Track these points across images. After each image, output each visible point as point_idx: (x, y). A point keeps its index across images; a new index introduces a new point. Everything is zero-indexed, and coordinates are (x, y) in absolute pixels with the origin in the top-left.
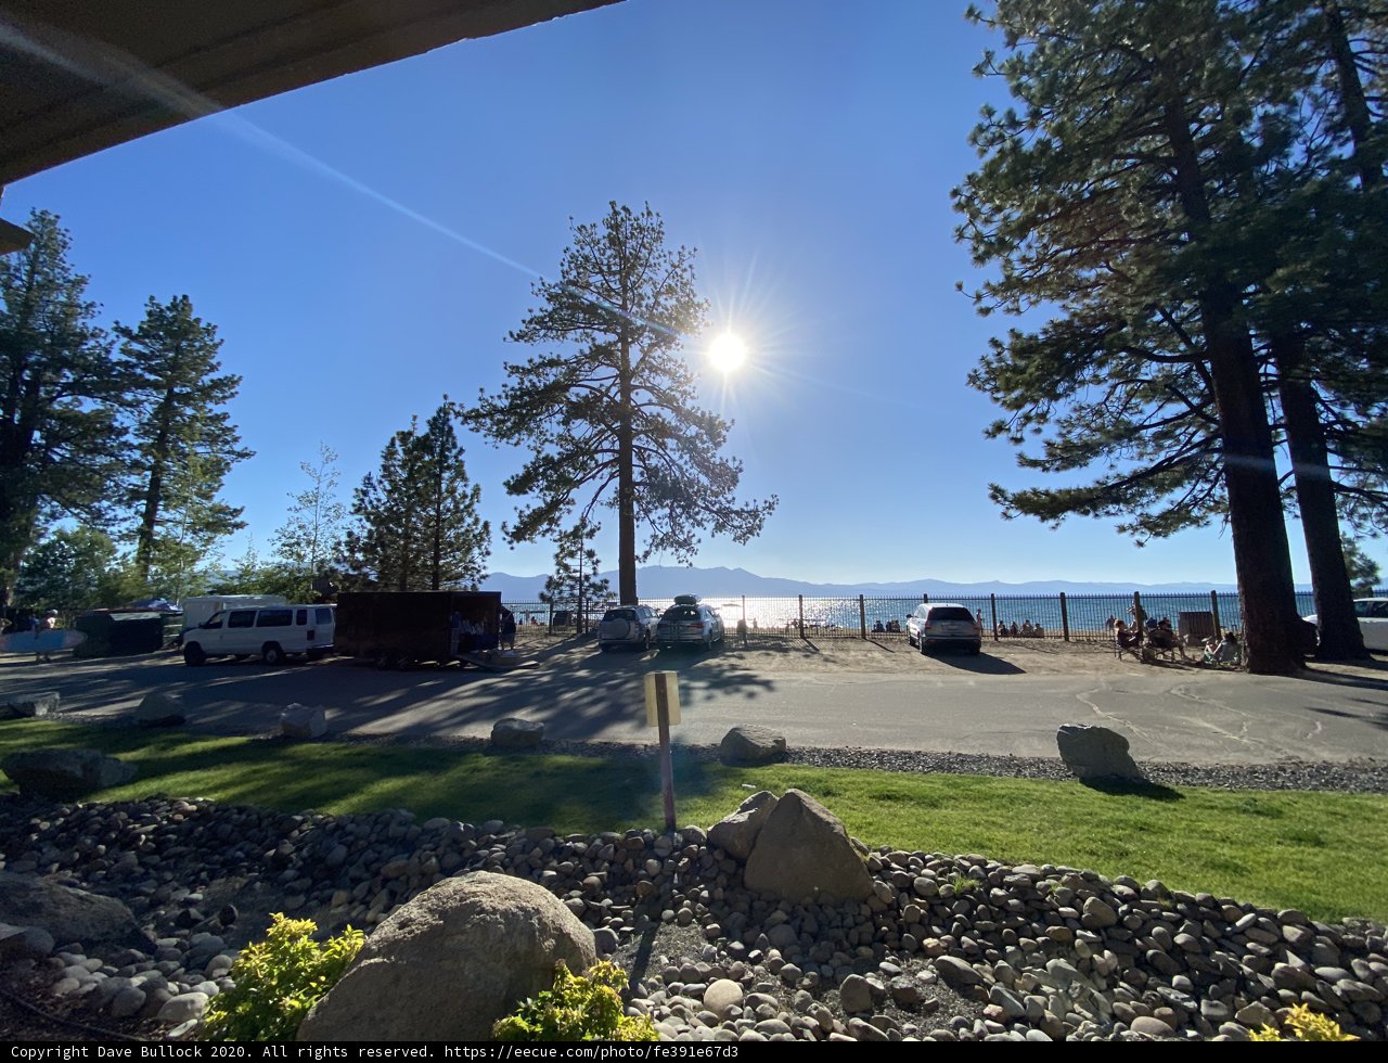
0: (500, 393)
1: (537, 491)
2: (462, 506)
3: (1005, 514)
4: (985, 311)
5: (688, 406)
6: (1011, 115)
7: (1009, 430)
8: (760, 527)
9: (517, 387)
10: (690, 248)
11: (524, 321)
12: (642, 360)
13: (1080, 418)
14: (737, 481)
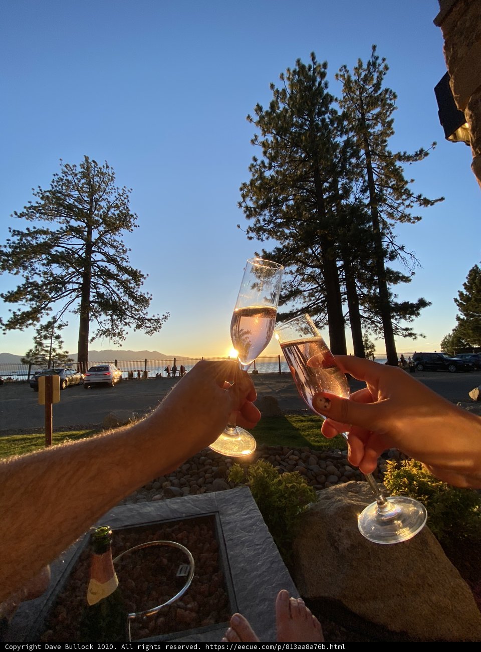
0: (5, 244)
1: (25, 301)
4: (251, 238)
5: (125, 264)
6: (263, 162)
8: (160, 327)
9: (17, 242)
10: (128, 188)
11: (25, 208)
12: (99, 238)
13: (285, 287)
14: (149, 304)
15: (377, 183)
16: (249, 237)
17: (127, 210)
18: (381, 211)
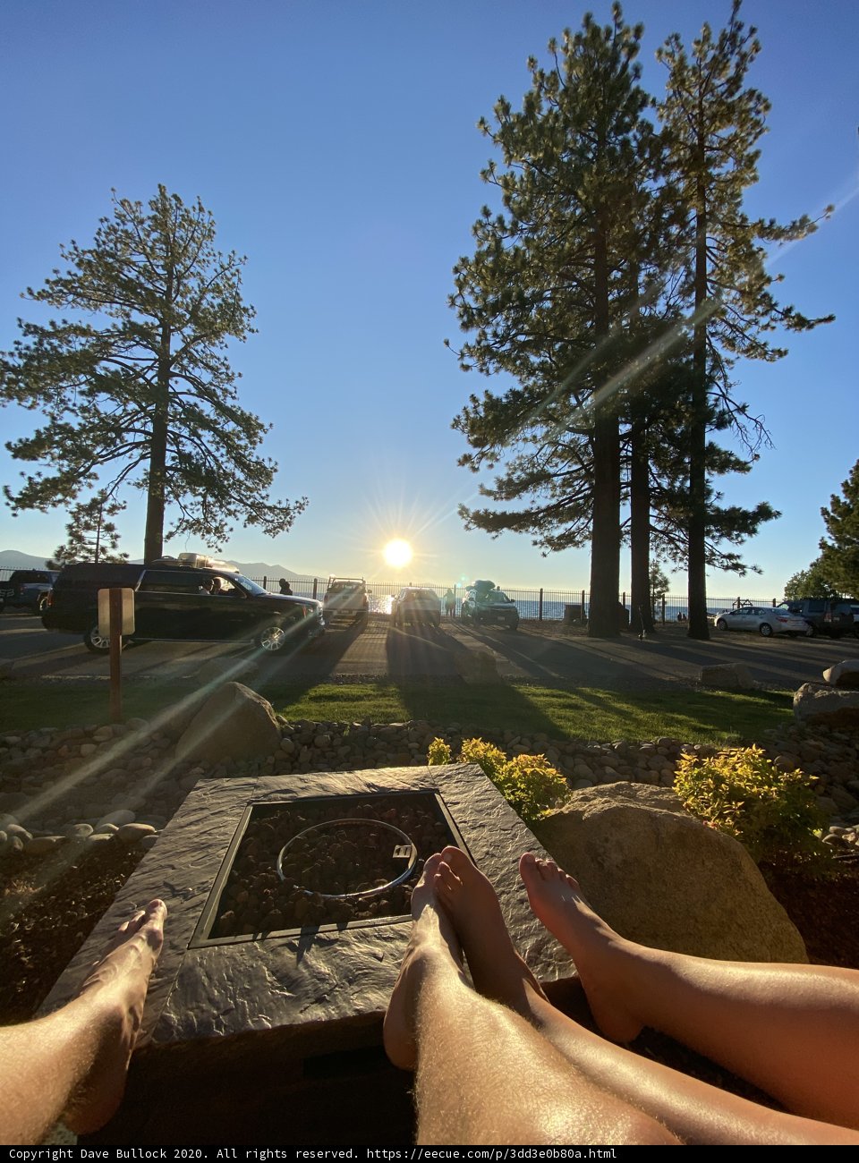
0: (12, 350)
1: (49, 458)
3: (466, 526)
4: (466, 368)
5: (229, 402)
6: (501, 220)
7: (472, 462)
8: (290, 523)
9: (34, 347)
10: (240, 255)
11: (48, 282)
12: (184, 350)
13: (521, 464)
14: (271, 480)
15: (712, 278)
16: (463, 366)
17: (237, 297)
18: (713, 335)
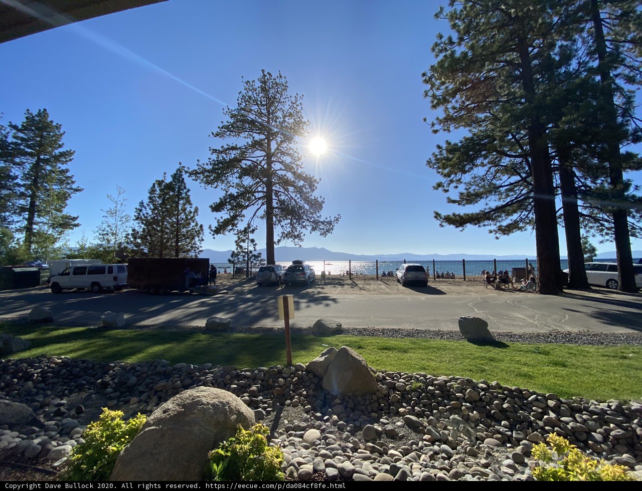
0: (207, 162)
1: (226, 210)
2: (189, 217)
3: (441, 225)
4: (435, 132)
5: (300, 171)
6: (450, 39)
7: (444, 186)
8: (332, 229)
9: (216, 159)
10: (300, 94)
11: (219, 127)
12: (277, 148)
13: (475, 182)
14: (322, 207)
15: (609, 38)
17: (301, 117)
18: (616, 76)
